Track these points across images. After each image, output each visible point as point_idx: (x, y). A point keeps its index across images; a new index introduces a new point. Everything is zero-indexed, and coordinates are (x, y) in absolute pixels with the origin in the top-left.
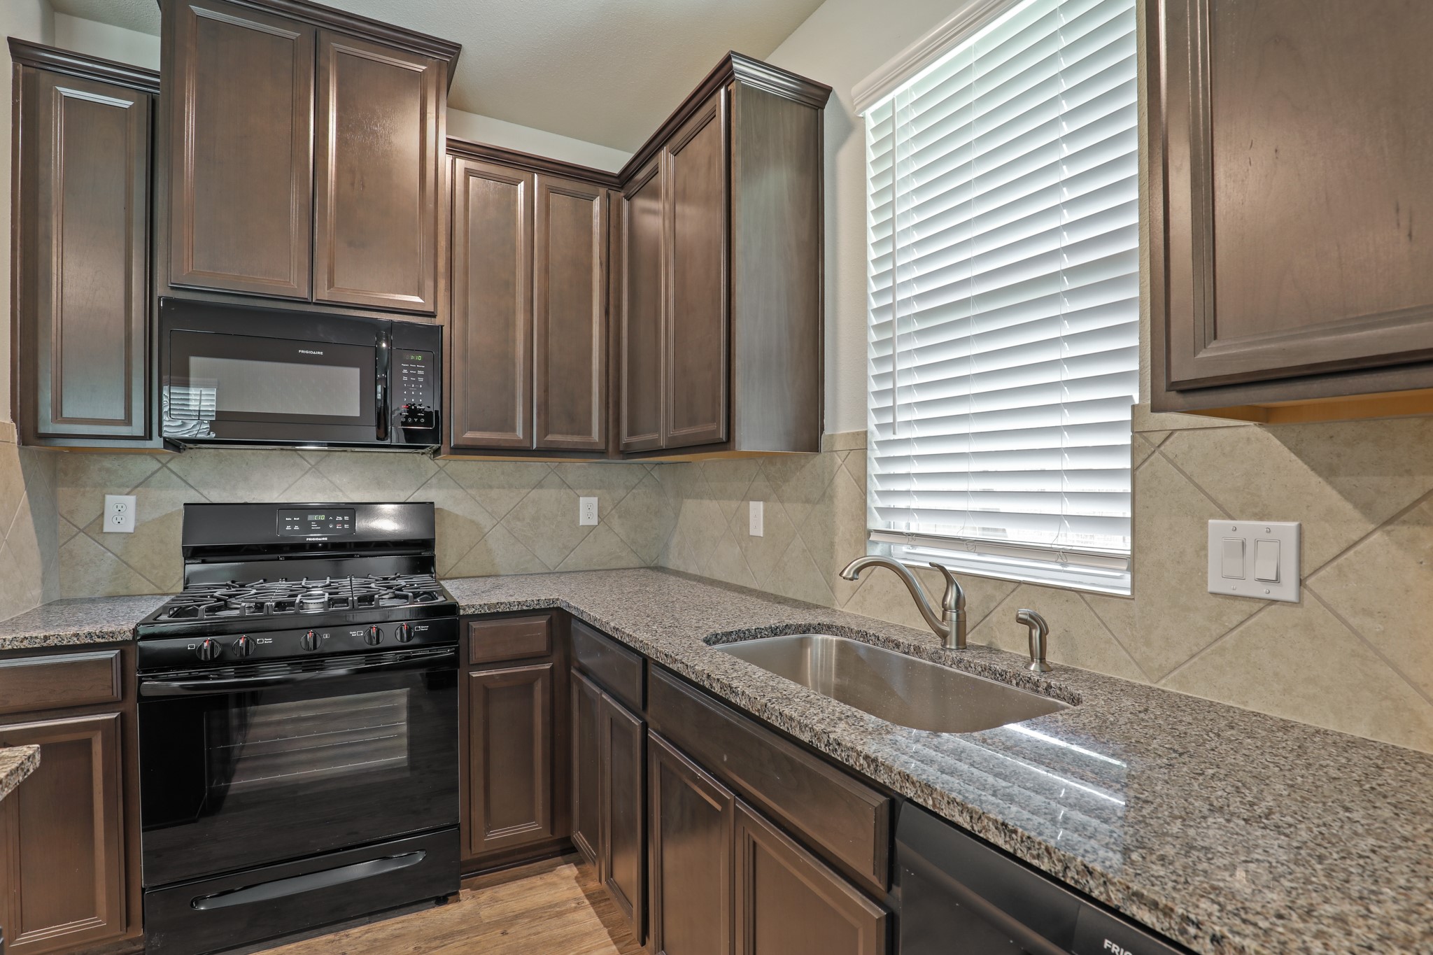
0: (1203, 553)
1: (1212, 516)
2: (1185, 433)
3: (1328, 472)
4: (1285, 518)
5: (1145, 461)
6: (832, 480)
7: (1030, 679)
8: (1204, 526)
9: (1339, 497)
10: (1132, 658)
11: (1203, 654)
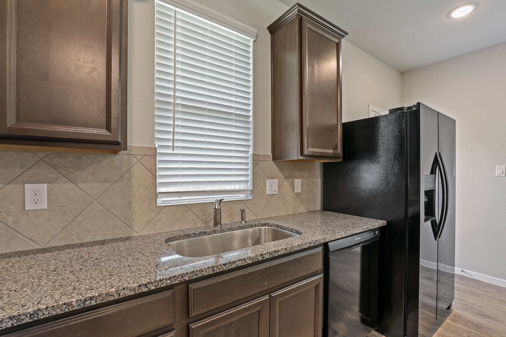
0: (265, 187)
1: (267, 179)
2: (262, 161)
3: (281, 170)
4: (276, 179)
5: (255, 167)
6: (129, 170)
7: (251, 225)
8: (265, 181)
9: (282, 175)
10: (253, 213)
11: (265, 208)
